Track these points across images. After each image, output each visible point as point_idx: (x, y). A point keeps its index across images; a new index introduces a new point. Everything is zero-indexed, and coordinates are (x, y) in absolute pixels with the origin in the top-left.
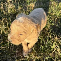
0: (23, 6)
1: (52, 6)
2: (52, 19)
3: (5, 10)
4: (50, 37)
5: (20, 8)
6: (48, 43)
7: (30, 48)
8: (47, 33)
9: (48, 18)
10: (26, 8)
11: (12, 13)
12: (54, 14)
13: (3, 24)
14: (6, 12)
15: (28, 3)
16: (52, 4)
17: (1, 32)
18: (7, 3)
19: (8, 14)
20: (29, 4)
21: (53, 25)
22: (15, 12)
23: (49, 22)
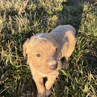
0: (41, 21)
1: (87, 21)
2: (86, 42)
3: (14, 27)
4: (82, 73)
5: (36, 24)
6: (77, 84)
9: (80, 40)
10: (46, 23)
11: (24, 31)
12: (90, 33)
13: (10, 49)
14: (15, 30)
15: (49, 15)
16: (87, 17)
17: (6, 63)
19: (18, 33)
21: (88, 52)
22: (29, 30)
23: (81, 47)
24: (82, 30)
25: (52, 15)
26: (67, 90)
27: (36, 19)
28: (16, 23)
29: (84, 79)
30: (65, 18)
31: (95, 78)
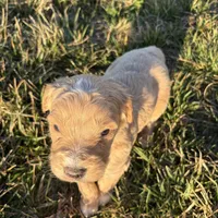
0: (92, 31)
1: (199, 33)
2: (193, 84)
3: (26, 45)
4: (182, 155)
5: (78, 39)
7: (106, 191)
8: (171, 137)
9: (180, 80)
10: (102, 36)
11: (51, 56)
13: (19, 99)
14: (30, 52)
15: (110, 18)
16: (200, 24)
17: (11, 130)
18: (35, 18)
19: (37, 60)
20: (113, 21)
21: (197, 107)
22: (62, 52)
23: (182, 96)
24: (186, 56)
25: (117, 18)
26: (146, 193)
27: (79, 28)
28: (31, 37)
29: (186, 169)
30: (148, 27)
31: (211, 168)
